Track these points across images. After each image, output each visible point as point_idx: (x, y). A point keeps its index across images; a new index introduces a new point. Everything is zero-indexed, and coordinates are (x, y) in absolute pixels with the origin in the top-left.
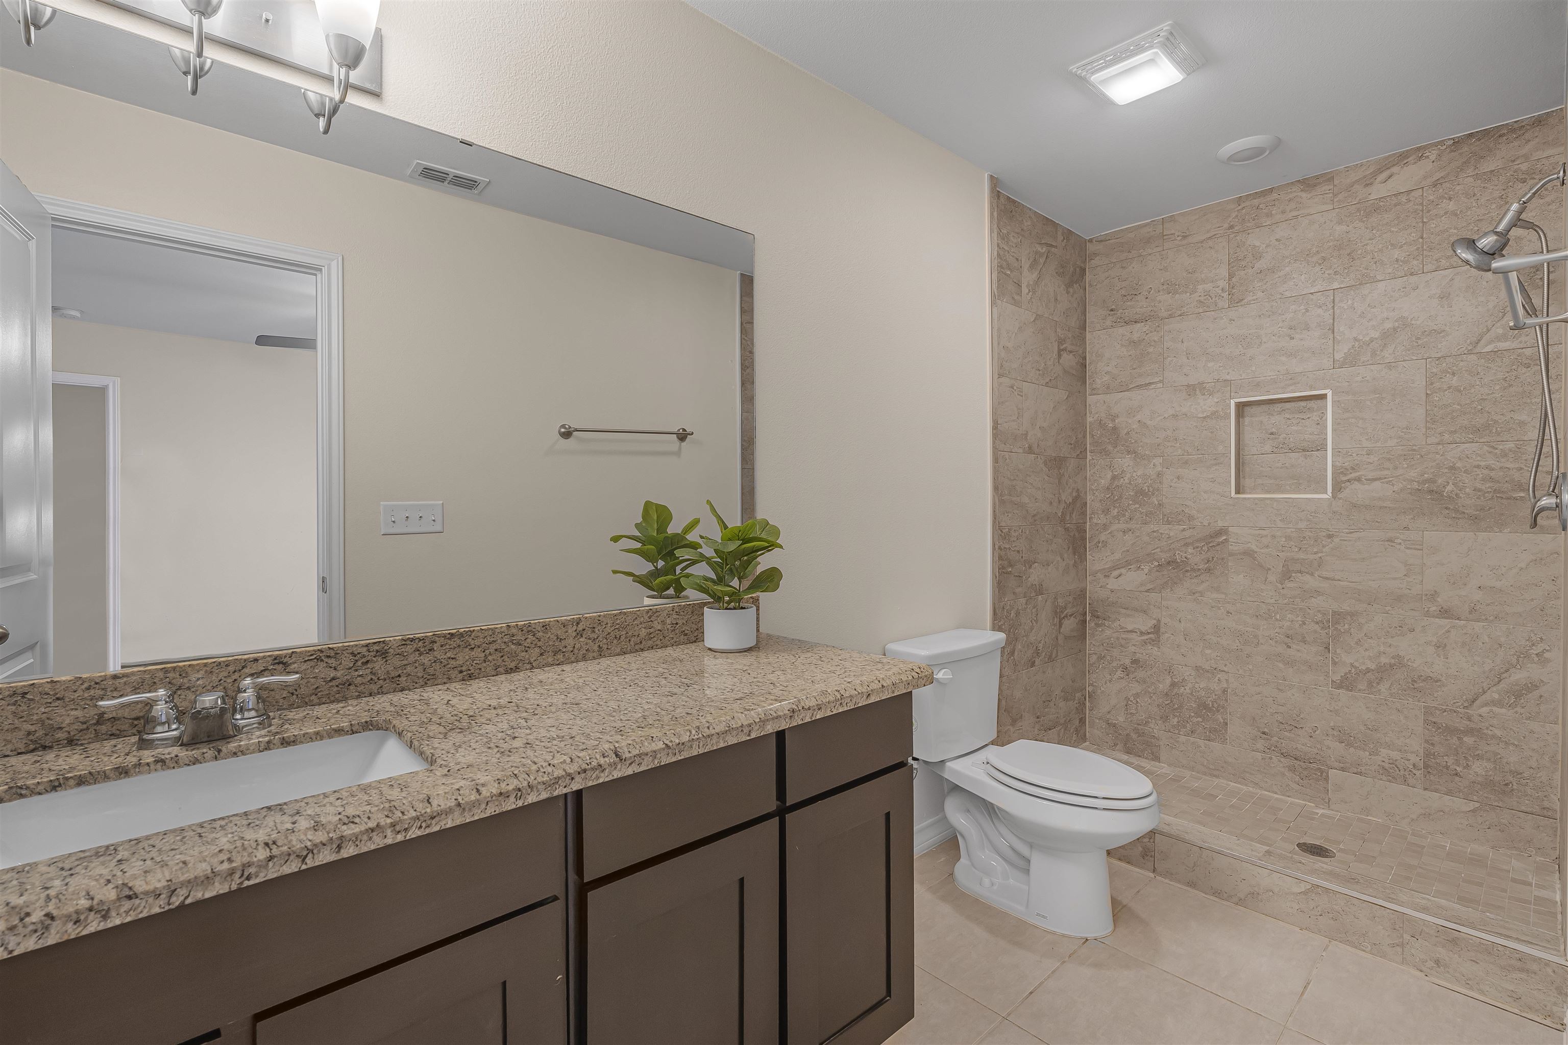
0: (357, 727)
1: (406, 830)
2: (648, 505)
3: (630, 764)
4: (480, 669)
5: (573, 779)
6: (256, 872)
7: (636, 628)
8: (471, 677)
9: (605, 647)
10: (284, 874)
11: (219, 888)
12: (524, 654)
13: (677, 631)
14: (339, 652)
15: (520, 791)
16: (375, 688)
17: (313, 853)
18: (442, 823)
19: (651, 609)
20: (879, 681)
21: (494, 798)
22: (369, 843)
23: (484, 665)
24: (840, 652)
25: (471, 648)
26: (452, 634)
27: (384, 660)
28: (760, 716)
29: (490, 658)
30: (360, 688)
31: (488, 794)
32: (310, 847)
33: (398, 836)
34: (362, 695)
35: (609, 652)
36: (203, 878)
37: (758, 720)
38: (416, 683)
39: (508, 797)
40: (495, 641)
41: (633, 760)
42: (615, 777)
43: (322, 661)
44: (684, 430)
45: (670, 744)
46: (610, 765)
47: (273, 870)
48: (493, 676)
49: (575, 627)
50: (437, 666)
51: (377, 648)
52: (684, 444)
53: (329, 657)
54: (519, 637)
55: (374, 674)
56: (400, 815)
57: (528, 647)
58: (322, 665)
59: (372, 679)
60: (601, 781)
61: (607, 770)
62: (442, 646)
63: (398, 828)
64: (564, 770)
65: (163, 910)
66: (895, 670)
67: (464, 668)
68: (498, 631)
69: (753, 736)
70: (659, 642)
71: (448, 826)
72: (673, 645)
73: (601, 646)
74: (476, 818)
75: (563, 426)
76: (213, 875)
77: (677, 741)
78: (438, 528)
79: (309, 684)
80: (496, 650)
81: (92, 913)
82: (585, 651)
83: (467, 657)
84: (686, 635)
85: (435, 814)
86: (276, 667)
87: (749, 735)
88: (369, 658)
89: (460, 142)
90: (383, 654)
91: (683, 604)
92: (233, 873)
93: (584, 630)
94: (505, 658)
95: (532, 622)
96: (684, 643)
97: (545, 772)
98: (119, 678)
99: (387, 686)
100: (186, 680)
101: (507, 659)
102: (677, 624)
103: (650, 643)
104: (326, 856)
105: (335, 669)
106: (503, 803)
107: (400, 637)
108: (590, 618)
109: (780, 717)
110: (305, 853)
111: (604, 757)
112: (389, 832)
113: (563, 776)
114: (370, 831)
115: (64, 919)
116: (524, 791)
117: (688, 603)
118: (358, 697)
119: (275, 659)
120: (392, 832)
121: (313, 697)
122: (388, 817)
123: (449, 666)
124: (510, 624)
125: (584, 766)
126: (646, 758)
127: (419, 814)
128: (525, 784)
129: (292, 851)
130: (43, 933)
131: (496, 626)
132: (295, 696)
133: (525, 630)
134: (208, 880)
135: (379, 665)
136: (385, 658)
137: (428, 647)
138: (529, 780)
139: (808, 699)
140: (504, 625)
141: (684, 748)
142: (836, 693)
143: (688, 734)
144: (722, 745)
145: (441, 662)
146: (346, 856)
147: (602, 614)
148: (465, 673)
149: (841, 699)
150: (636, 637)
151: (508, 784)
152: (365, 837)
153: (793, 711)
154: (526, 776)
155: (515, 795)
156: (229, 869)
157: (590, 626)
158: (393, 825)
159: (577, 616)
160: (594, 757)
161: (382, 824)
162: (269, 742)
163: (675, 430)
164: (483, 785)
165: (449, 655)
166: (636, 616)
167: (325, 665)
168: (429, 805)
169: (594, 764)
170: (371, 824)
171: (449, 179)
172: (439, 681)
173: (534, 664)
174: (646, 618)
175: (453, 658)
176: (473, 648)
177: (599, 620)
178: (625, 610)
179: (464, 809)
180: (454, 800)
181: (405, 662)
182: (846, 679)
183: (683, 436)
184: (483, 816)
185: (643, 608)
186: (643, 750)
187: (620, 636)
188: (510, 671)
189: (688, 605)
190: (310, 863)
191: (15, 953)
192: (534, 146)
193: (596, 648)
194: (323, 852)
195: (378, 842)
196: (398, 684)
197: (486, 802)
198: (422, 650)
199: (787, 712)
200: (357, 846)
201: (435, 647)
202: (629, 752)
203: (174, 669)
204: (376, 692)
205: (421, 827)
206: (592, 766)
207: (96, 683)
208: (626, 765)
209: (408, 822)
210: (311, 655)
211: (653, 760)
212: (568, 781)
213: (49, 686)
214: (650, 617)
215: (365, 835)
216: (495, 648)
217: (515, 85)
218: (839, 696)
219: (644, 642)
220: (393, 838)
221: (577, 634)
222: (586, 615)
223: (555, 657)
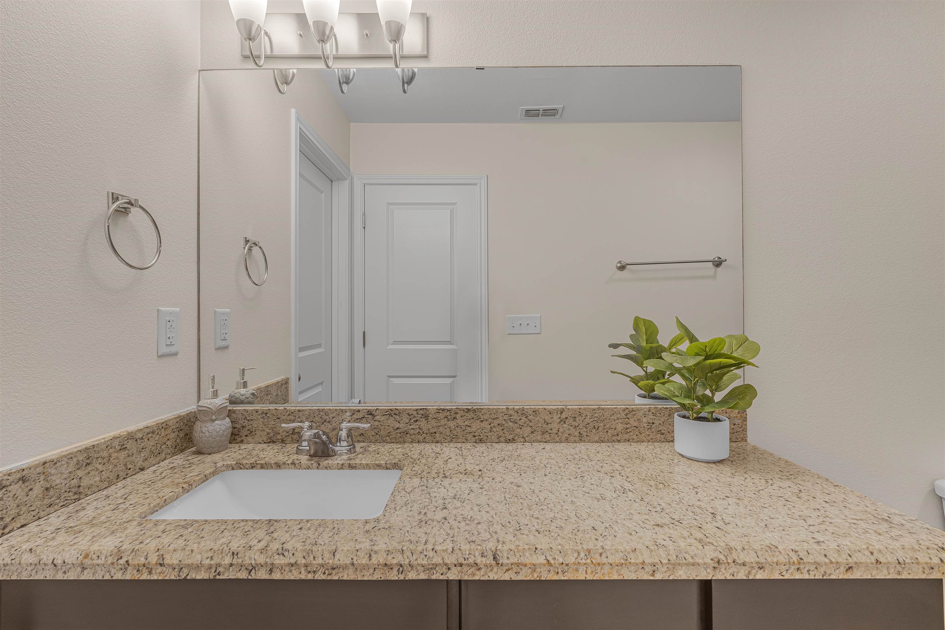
0: (389, 466)
1: (314, 572)
2: (637, 319)
3: (507, 570)
4: (487, 436)
5: (449, 569)
6: (223, 572)
7: (613, 422)
8: (481, 441)
9: (585, 434)
10: (238, 578)
11: (202, 575)
12: (518, 430)
13: (654, 430)
14: (401, 412)
15: (401, 567)
16: (421, 438)
17: (255, 569)
18: (341, 575)
19: (627, 408)
20: (872, 553)
21: (380, 567)
22: (290, 574)
23: (490, 434)
24: (833, 489)
25: (481, 421)
26: (468, 410)
27: (426, 421)
28: (670, 557)
29: (494, 429)
30: (413, 437)
31: (376, 562)
32: (254, 565)
33: (309, 575)
34: (414, 442)
35: (588, 439)
36: (195, 566)
37: (666, 561)
38: (446, 439)
39: (392, 569)
40: (498, 418)
41: (510, 567)
42: (491, 578)
43: (392, 416)
44: (719, 258)
45: (552, 562)
46: (486, 566)
47: (232, 574)
48: (496, 443)
49: (559, 415)
50: (459, 430)
51: (423, 413)
52: (719, 269)
53: (395, 414)
54: (515, 417)
55: (421, 429)
56: (312, 559)
57: (522, 426)
58: (392, 419)
59: (419, 432)
60: (477, 578)
61: (483, 570)
62: (462, 417)
63: (309, 569)
64: (443, 559)
65: (176, 578)
66: (908, 541)
67: (476, 434)
68: (499, 411)
69: (658, 577)
70: (635, 437)
71: (344, 578)
72: (649, 441)
73: (581, 433)
74: (366, 578)
75: (620, 262)
76: (201, 565)
77: (561, 560)
78: (538, 331)
79: (385, 430)
80: (498, 424)
81: (145, 568)
82: (567, 435)
83: (478, 427)
84: (663, 434)
85: (335, 567)
86: (369, 416)
87: (653, 575)
88: (418, 418)
89: (477, 69)
90: (426, 417)
91: (660, 406)
92: (211, 568)
93: (567, 418)
94: (505, 431)
95: (525, 407)
96: (660, 441)
97: (426, 556)
98: (301, 411)
99: (428, 438)
100: (328, 417)
101: (506, 432)
102: (653, 423)
103: (627, 436)
104: (262, 575)
105: (399, 423)
106: (387, 573)
107: (436, 407)
108: (572, 409)
109: (698, 564)
110: (250, 568)
111: (482, 556)
112: (303, 570)
113: (440, 564)
114: (291, 565)
115: (133, 567)
116: (405, 568)
117: (665, 406)
118: (412, 442)
119: (368, 412)
120: (305, 570)
121: (387, 438)
122: (304, 558)
123: (466, 431)
124: (508, 407)
125: (461, 560)
126: (525, 569)
127: (323, 562)
128: (407, 562)
129: (243, 564)
130: (124, 572)
131: (499, 407)
132: (378, 435)
133: (520, 413)
134: (198, 567)
135: (423, 423)
136: (427, 419)
137: (453, 416)
138: (411, 559)
139: (745, 552)
140: (504, 407)
141: (568, 569)
142: (792, 554)
143: (576, 555)
144: (615, 577)
145: (461, 428)
146: (275, 578)
147: (582, 407)
148: (477, 438)
149: (799, 563)
150: (613, 429)
151: (394, 558)
152: (287, 569)
153: (718, 562)
154: (411, 554)
155: (397, 569)
156: (209, 564)
157: (572, 416)
158: (306, 566)
159: (561, 407)
160: (473, 553)
161: (298, 562)
162: (342, 465)
163: (712, 259)
164: (376, 552)
165: (466, 423)
166: (613, 412)
167: (394, 419)
168: (333, 557)
169: (471, 561)
170: (292, 561)
171: (541, 113)
172: (460, 440)
173: (526, 439)
174: (623, 415)
175: (469, 426)
176: (483, 421)
177: (580, 412)
178: (603, 407)
179: (356, 569)
180: (350, 559)
181: (439, 424)
182: (816, 535)
183: (718, 263)
184: (371, 578)
185: (620, 407)
186: (523, 560)
187: (598, 427)
188: (508, 441)
189: (665, 408)
190: (253, 576)
191: (114, 578)
192: (528, 54)
193: (577, 434)
194: (261, 571)
195: (294, 575)
196: (435, 438)
197: (373, 568)
198: (449, 417)
199: (710, 561)
200: (282, 574)
201: (458, 416)
202: (508, 558)
203: (323, 410)
204: (422, 440)
205: (324, 573)
206: (468, 562)
207: (292, 413)
208: (502, 570)
209: (316, 566)
210: (387, 412)
211: (532, 572)
212: (444, 570)
213: (275, 411)
214: (626, 415)
215: (287, 567)
216: (498, 422)
217: (514, 15)
218: (795, 559)
219: (620, 435)
220: (305, 575)
221: (561, 421)
222: (568, 407)
223: (543, 436)
